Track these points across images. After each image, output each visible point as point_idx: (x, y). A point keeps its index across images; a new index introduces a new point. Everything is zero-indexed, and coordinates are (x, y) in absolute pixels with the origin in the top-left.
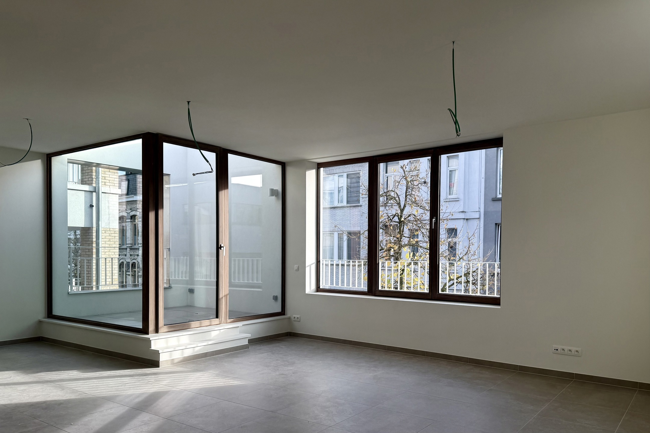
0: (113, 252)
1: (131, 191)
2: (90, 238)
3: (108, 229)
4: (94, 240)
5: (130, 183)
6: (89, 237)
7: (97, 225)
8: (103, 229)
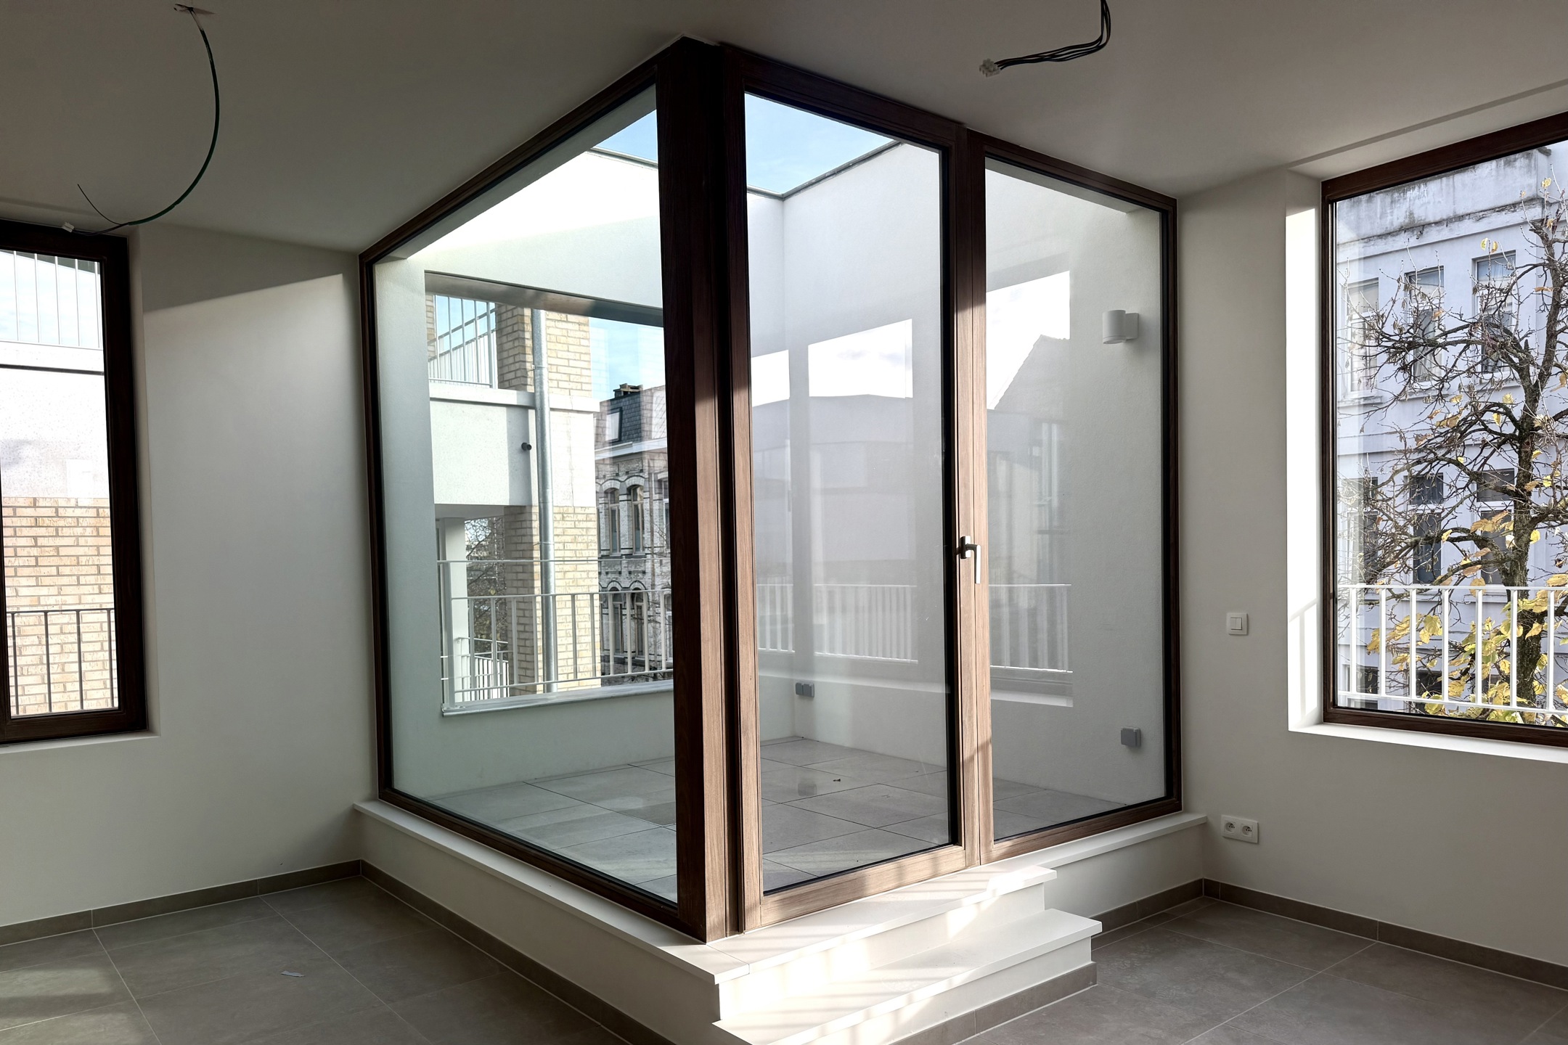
0: (584, 571)
1: (628, 433)
2: (524, 535)
3: (571, 510)
4: (536, 539)
5: (624, 417)
6: (523, 531)
7: (541, 499)
8: (556, 510)
